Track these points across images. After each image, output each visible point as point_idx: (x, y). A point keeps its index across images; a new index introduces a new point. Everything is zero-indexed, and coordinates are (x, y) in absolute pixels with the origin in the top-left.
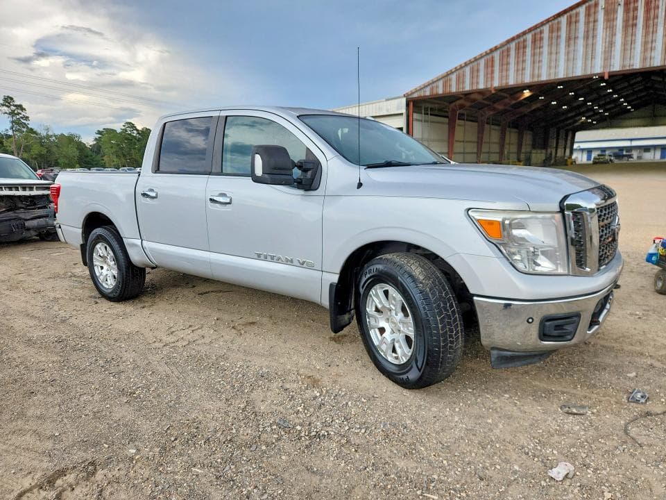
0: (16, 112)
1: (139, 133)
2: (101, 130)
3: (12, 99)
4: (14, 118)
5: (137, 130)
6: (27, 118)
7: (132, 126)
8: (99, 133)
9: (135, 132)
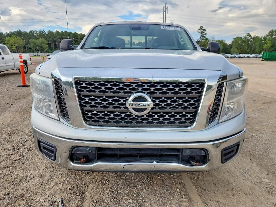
0: (203, 32)
1: (251, 38)
2: (235, 37)
3: (203, 27)
4: (202, 34)
5: (251, 37)
6: (206, 34)
7: (249, 35)
8: (234, 39)
9: (250, 38)
